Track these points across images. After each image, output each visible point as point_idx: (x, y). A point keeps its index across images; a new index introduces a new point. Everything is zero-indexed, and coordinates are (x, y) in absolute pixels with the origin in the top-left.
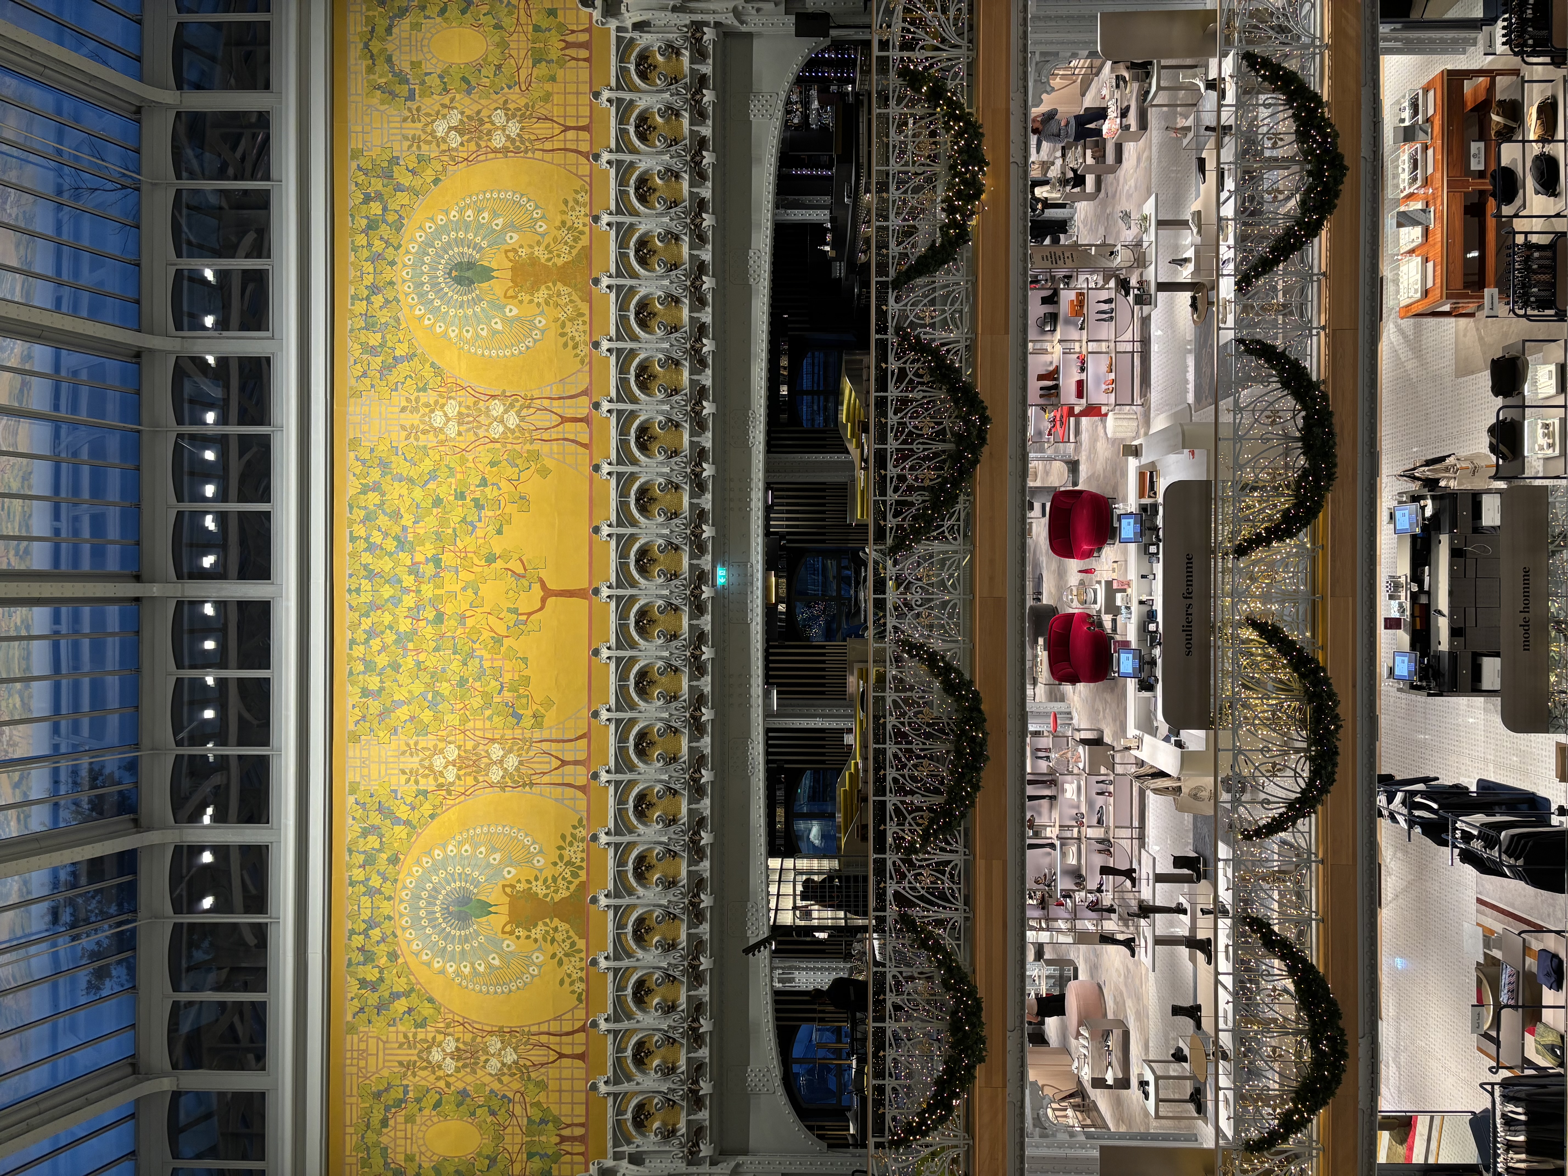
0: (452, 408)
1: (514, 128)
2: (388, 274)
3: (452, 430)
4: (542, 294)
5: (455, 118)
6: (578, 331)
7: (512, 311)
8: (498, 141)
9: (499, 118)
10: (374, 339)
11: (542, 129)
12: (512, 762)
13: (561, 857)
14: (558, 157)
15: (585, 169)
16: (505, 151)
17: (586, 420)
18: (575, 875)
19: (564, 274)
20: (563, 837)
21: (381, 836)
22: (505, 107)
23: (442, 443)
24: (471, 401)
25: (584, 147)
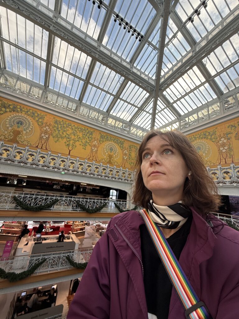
0: (97, 144)
1: (125, 158)
2: (112, 141)
3: (94, 143)
4: (108, 157)
5: (127, 152)
6: (104, 160)
7: (107, 154)
8: (124, 157)
9: (126, 157)
10: (106, 137)
11: (125, 162)
12: (45, 137)
13: (25, 140)
14: (122, 163)
15: (121, 165)
16: (123, 157)
17: (93, 159)
18: (21, 142)
19: (110, 161)
20: (29, 142)
21: (37, 116)
22: (127, 158)
23: (93, 141)
24: (97, 146)
25: (123, 166)
